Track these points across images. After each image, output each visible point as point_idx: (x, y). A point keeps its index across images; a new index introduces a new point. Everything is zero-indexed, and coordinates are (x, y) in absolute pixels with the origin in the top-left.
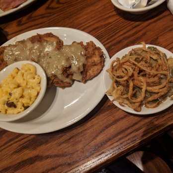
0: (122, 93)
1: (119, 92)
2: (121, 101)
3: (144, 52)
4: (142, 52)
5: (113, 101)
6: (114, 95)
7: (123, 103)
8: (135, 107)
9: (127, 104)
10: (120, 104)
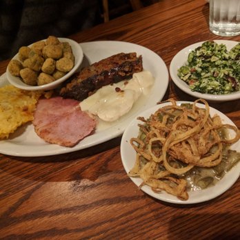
0: (154, 171)
1: (150, 171)
2: (154, 184)
3: (176, 112)
4: (173, 112)
5: (142, 185)
6: (142, 175)
7: (158, 188)
8: (179, 192)
9: (164, 190)
10: (154, 190)
